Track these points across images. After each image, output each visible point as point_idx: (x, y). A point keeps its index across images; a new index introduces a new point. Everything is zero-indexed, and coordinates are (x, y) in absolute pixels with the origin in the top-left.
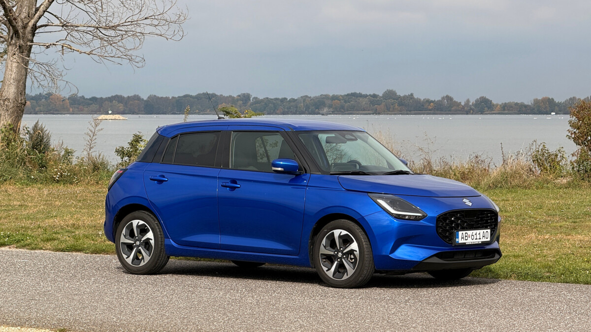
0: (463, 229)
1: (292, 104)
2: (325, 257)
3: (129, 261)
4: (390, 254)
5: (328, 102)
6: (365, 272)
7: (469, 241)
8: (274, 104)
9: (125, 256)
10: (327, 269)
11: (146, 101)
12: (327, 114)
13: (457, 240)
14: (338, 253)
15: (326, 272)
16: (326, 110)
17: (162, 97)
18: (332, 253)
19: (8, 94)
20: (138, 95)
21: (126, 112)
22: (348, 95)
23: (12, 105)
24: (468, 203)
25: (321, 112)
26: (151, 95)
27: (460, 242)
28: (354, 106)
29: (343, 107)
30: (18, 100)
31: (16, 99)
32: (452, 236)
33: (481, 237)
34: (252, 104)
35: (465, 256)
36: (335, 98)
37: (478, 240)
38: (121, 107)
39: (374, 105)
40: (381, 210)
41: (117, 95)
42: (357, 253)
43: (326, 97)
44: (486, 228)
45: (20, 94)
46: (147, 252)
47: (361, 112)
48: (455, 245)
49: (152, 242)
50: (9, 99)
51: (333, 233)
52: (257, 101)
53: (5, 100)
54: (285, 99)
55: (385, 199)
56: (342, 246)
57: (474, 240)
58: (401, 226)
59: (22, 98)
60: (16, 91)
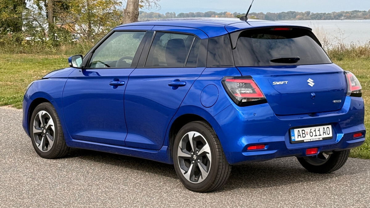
1: (328, 15)
5: (344, 14)
8: (320, 15)
12: (343, 20)
16: (343, 18)
19: (129, 10)
22: (353, 11)
25: (340, 19)
28: (355, 16)
29: (350, 16)
31: (133, 12)
34: (311, 16)
36: (347, 12)
39: (364, 15)
43: (343, 12)
45: (136, 9)
47: (358, 18)
52: (313, 14)
53: (128, 13)
54: (325, 13)
59: (137, 11)
60: (133, 8)
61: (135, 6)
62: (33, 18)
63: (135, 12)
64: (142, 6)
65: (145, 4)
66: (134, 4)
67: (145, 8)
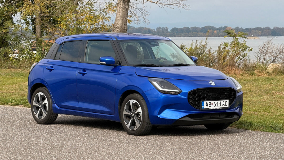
0: (208, 100)
2: (126, 116)
3: (37, 116)
4: (158, 115)
6: (145, 126)
7: (212, 107)
9: (35, 113)
10: (127, 123)
11: (272, 30)
13: (203, 107)
14: (132, 114)
15: (126, 125)
17: (280, 28)
18: (129, 114)
19: (118, 24)
20: (268, 27)
21: (263, 35)
23: (120, 30)
24: (213, 84)
26: (275, 27)
27: (205, 108)
30: (123, 27)
31: (122, 27)
32: (199, 105)
33: (222, 105)
35: (211, 117)
37: (219, 107)
38: (260, 33)
40: (155, 88)
41: (258, 27)
42: (141, 114)
44: (226, 99)
45: (124, 24)
46: (45, 111)
48: (202, 110)
49: (47, 105)
50: (118, 27)
51: (130, 101)
53: (117, 27)
55: (157, 82)
56: (134, 110)
57: (216, 107)
58: (165, 98)
59: (125, 26)
60: (122, 23)
61: (124, 21)
62: (21, 33)
63: (124, 27)
64: (131, 21)
65: (134, 19)
66: (123, 19)
67: (133, 23)
